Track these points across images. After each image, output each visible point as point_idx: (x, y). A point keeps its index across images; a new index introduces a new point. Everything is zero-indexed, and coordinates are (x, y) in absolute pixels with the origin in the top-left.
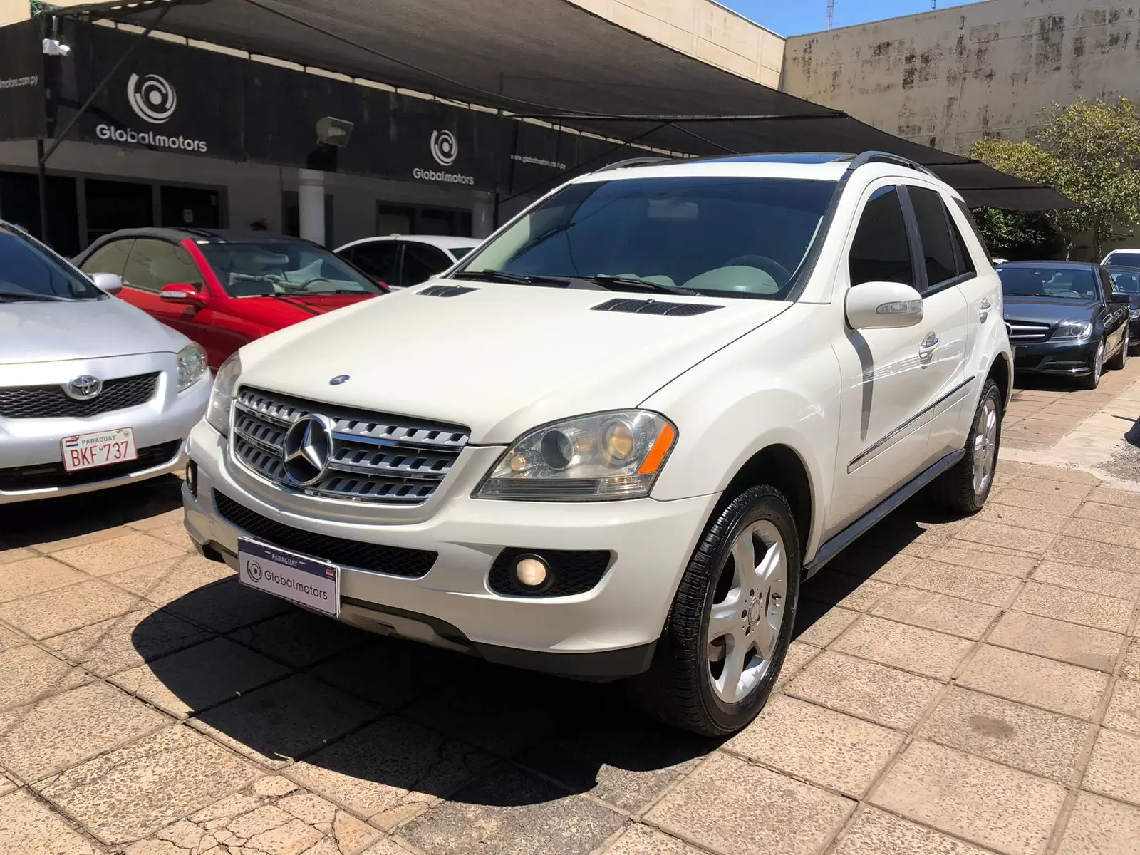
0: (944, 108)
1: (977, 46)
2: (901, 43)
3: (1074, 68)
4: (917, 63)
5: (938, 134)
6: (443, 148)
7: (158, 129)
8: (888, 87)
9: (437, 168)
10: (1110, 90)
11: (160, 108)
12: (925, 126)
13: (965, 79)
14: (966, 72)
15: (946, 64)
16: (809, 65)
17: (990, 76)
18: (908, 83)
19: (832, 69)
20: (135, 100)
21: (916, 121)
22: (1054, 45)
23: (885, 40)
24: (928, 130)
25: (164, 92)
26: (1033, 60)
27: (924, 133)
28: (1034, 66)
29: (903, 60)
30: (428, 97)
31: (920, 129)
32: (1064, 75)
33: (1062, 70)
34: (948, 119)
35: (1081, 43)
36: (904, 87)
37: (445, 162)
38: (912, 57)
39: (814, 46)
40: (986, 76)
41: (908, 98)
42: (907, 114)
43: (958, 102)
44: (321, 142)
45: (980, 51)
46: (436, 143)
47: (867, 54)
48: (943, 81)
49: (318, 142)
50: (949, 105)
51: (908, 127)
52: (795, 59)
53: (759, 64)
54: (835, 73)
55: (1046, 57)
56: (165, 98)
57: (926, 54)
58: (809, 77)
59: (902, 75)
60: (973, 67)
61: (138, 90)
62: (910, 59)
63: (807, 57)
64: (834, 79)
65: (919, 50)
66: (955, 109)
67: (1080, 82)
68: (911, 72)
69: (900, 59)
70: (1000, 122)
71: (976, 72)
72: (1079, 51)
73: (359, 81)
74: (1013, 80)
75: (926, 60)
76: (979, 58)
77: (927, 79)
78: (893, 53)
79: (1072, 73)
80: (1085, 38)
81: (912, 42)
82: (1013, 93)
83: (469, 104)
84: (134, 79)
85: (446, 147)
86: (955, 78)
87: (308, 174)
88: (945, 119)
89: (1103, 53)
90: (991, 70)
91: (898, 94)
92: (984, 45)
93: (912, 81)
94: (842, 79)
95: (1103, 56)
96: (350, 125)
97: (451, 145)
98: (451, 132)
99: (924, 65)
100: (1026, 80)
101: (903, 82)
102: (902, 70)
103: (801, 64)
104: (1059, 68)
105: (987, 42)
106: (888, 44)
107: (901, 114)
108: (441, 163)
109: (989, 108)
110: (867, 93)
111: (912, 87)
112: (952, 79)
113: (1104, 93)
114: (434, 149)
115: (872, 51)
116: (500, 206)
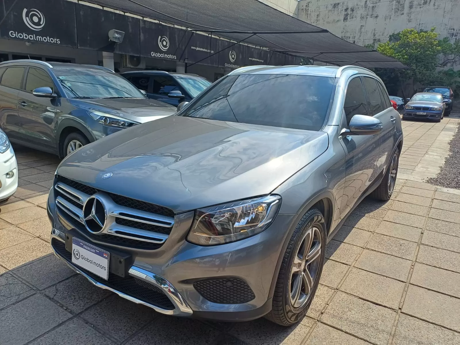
0: (359, 30)
1: (372, 5)
2: (343, 3)
3: (409, 14)
4: (349, 12)
5: (356, 39)
6: (164, 44)
7: (37, 33)
8: (338, 21)
9: (161, 52)
10: (422, 23)
11: (38, 24)
12: (351, 37)
13: (367, 18)
14: (367, 15)
15: (360, 12)
16: (308, 12)
17: (377, 17)
18: (345, 20)
19: (316, 14)
20: (26, 20)
21: (348, 35)
22: (401, 5)
23: (337, 2)
24: (352, 38)
25: (39, 17)
26: (393, 11)
27: (351, 39)
28: (394, 13)
29: (344, 10)
30: (157, 22)
31: (350, 37)
32: (405, 17)
33: (404, 14)
34: (360, 34)
35: (412, 3)
36: (344, 21)
37: (164, 50)
38: (347, 9)
39: (310, 4)
40: (375, 17)
41: (345, 25)
42: (345, 32)
43: (364, 27)
44: (110, 40)
45: (373, 7)
46: (160, 41)
47: (330, 7)
48: (359, 18)
49: (109, 40)
50: (361, 28)
51: (345, 37)
52: (302, 9)
53: (289, 11)
54: (318, 15)
55: (398, 9)
56: (40, 19)
57: (352, 8)
58: (308, 17)
59: (343, 16)
60: (370, 13)
61: (27, 15)
62: (346, 10)
63: (307, 8)
64: (317, 17)
65: (350, 6)
66: (363, 30)
67: (411, 19)
68: (347, 15)
69: (343, 10)
70: (380, 35)
71: (372, 15)
72: (411, 7)
73: (126, 14)
74: (385, 19)
75: (352, 10)
76: (373, 10)
77: (352, 18)
78: (340, 7)
79: (408, 16)
80: (414, 2)
81: (347, 3)
82: (385, 24)
83: (174, 25)
84: (25, 10)
85: (165, 43)
86: (363, 17)
87: (105, 54)
88: (359, 34)
89: (420, 8)
90: (377, 14)
91: (341, 23)
92: (374, 5)
93: (347, 19)
94: (320, 18)
95: (421, 9)
96: (123, 33)
97: (167, 43)
98: (167, 37)
99: (352, 12)
100: (390, 19)
101: (343, 19)
102: (343, 14)
103: (305, 12)
104: (403, 14)
105: (376, 3)
106: (338, 4)
107: (343, 32)
108: (162, 49)
109: (376, 29)
110: (330, 23)
111: (347, 21)
112: (362, 18)
113: (420, 24)
114: (160, 44)
115: (332, 6)
116: (187, 68)
